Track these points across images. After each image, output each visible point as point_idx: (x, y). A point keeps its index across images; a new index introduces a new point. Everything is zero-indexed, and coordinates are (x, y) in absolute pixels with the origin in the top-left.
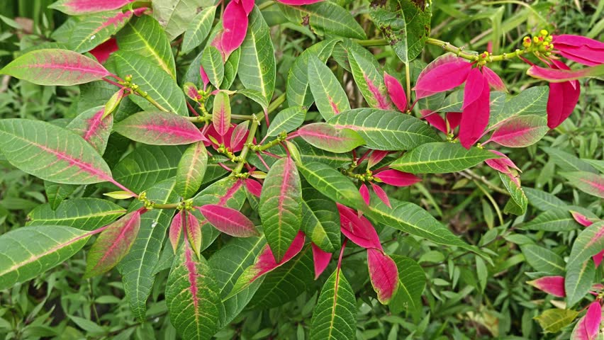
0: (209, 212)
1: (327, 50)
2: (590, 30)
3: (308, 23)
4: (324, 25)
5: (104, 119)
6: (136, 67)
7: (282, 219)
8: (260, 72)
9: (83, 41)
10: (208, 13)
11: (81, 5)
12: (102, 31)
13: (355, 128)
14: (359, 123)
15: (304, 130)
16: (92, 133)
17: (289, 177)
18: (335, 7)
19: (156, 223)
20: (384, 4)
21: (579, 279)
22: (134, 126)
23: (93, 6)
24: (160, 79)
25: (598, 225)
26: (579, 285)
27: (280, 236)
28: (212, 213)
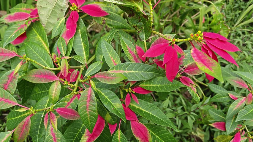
0: (60, 111)
1: (112, 36)
2: (246, 9)
3: (105, 23)
4: (112, 23)
5: (15, 75)
6: (33, 48)
7: (89, 115)
8: (83, 47)
9: (9, 37)
10: (62, 20)
11: (11, 18)
12: (17, 32)
13: (122, 72)
14: (124, 69)
15: (97, 75)
16: (10, 81)
17: (90, 96)
18: (116, 15)
19: (43, 115)
20: (134, 16)
21: (232, 123)
22: (30, 76)
23: (16, 19)
24: (42, 53)
25: (239, 100)
26: (231, 126)
27: (89, 122)
28: (61, 111)
